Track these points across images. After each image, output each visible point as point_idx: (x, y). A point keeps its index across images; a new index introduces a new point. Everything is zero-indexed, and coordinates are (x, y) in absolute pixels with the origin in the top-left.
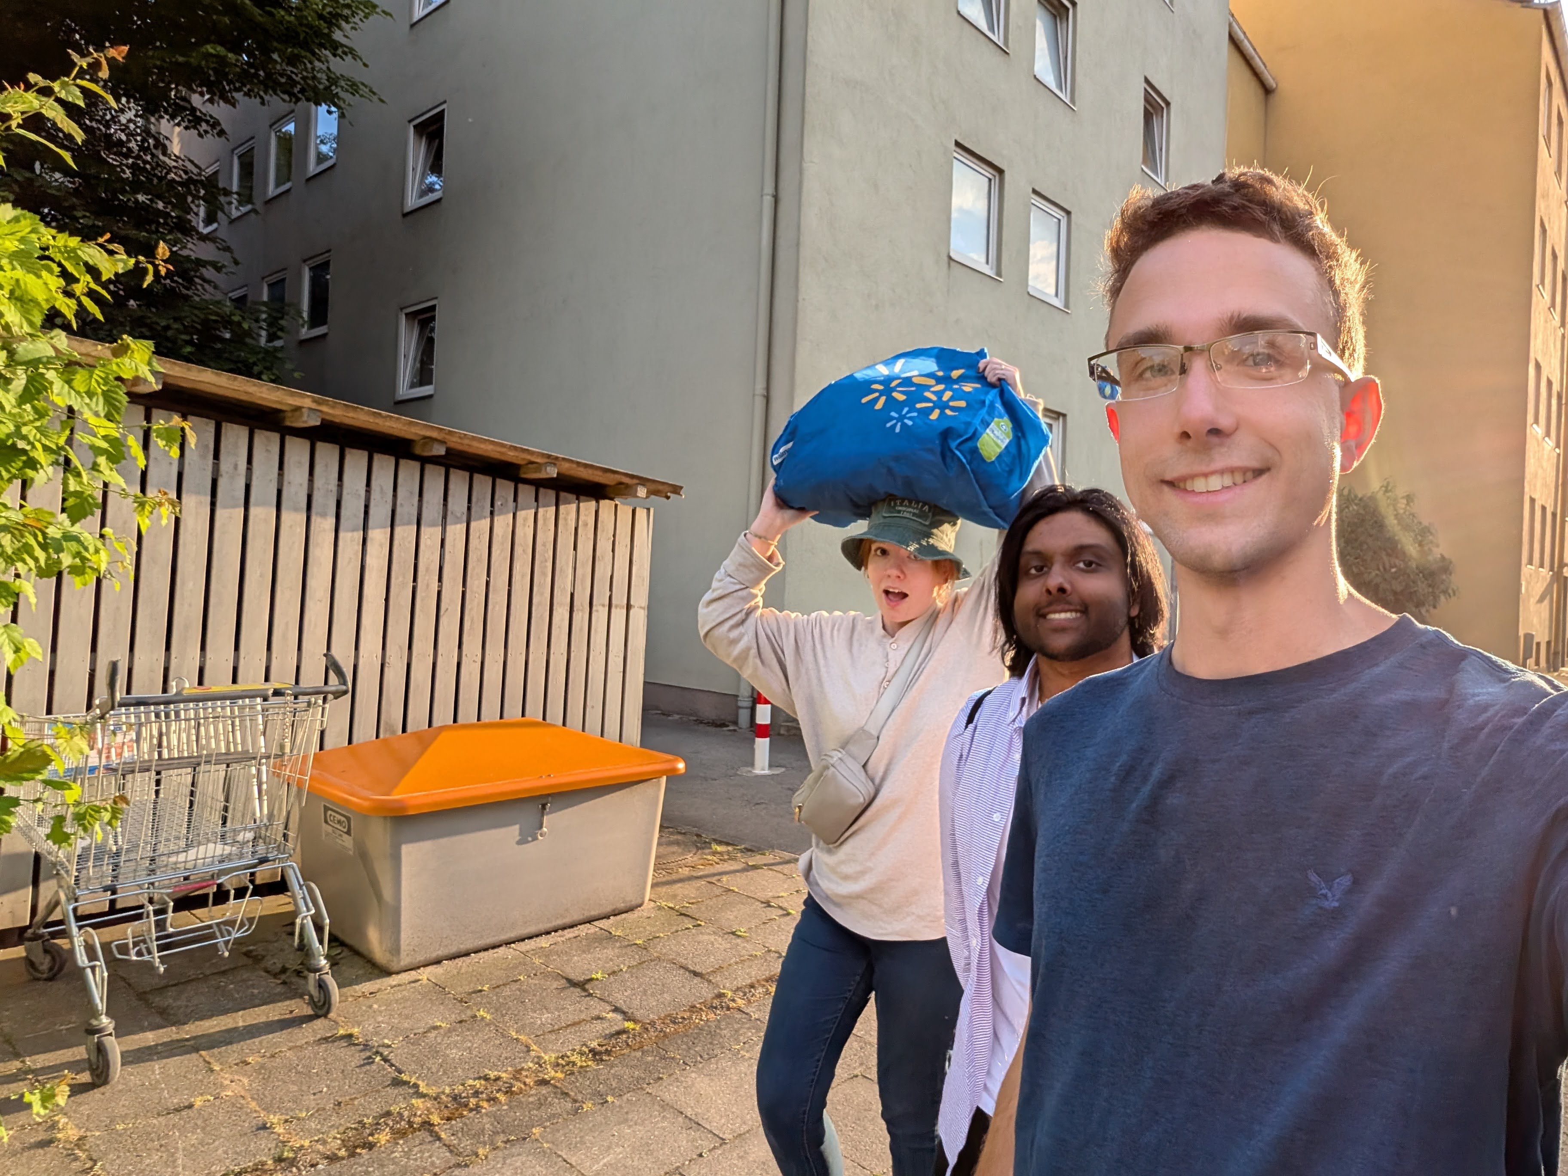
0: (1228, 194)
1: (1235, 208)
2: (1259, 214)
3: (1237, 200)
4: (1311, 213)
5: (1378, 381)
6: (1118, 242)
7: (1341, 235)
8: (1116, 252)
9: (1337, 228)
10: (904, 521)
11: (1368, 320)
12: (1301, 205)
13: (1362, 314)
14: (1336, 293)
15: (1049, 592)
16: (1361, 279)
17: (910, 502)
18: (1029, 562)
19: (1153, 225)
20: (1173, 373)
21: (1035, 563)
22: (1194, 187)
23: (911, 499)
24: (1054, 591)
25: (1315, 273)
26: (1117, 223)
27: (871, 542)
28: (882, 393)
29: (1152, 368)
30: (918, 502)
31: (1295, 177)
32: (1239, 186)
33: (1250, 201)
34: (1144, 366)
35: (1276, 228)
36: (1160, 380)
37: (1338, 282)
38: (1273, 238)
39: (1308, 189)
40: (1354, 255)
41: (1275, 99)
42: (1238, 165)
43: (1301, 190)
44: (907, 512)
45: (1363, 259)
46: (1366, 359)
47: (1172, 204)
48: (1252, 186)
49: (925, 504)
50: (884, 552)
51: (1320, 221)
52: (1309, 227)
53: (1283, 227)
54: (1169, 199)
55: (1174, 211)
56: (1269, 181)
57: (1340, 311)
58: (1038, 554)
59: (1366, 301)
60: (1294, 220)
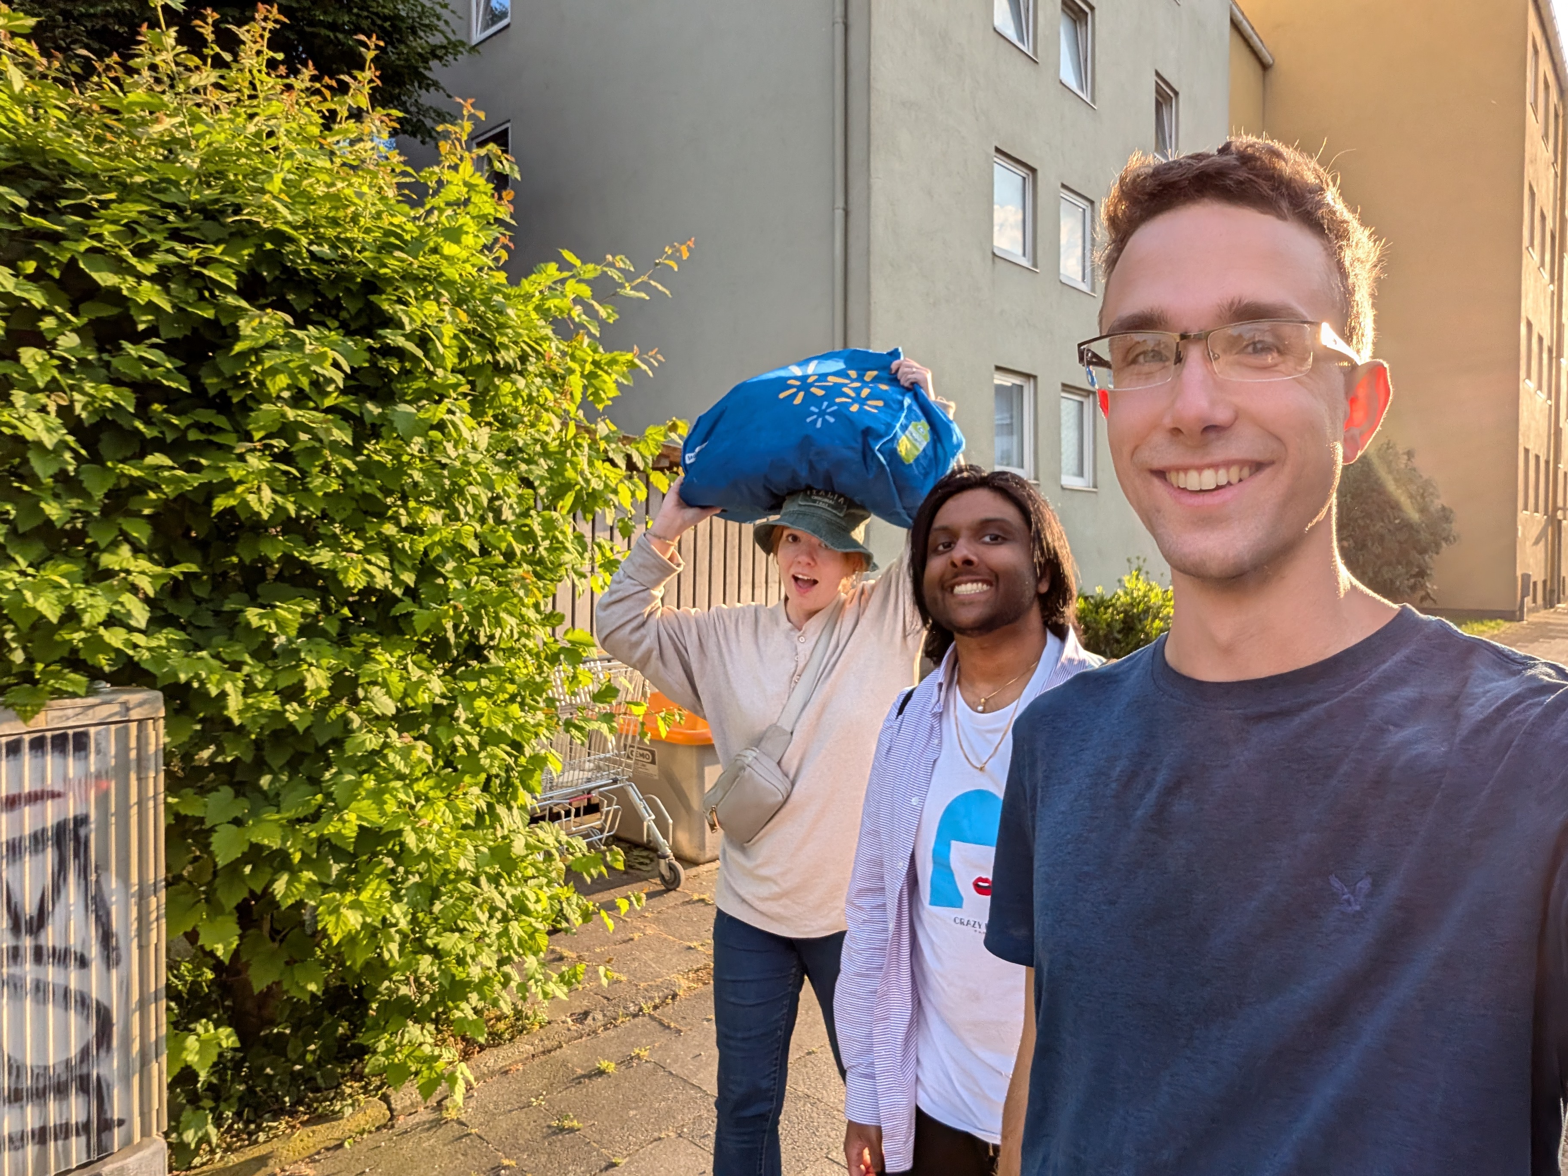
0: (1235, 167)
1: (1241, 183)
2: (1265, 187)
3: (1243, 174)
4: (1322, 189)
5: (1386, 365)
6: (1115, 210)
7: (1354, 211)
8: (1113, 221)
9: (1351, 204)
10: (820, 512)
11: (1377, 302)
12: (1311, 178)
13: (1372, 295)
14: (1343, 274)
15: (954, 565)
16: (1373, 258)
17: (827, 493)
18: (937, 538)
19: (1152, 196)
20: (1167, 359)
21: (943, 539)
22: (1198, 157)
23: (830, 490)
24: (959, 563)
25: (1324, 253)
26: (1115, 190)
27: (784, 528)
28: (800, 389)
29: (1144, 353)
30: (833, 493)
31: (1307, 149)
32: (1246, 159)
33: (1257, 176)
34: (1137, 351)
35: (1284, 204)
36: (1154, 366)
37: (1347, 264)
38: (1282, 217)
39: (1320, 162)
40: (1367, 232)
41: (1272, 74)
42: (1247, 134)
43: (1313, 164)
44: (823, 503)
45: (1377, 236)
46: (1374, 344)
47: (1173, 176)
48: (1260, 159)
49: (840, 496)
50: (795, 539)
51: (1332, 197)
52: (1320, 205)
53: (1291, 203)
54: (1171, 168)
55: (1174, 183)
56: (1278, 155)
57: (1348, 293)
58: (945, 529)
59: (1377, 280)
60: (1303, 196)
